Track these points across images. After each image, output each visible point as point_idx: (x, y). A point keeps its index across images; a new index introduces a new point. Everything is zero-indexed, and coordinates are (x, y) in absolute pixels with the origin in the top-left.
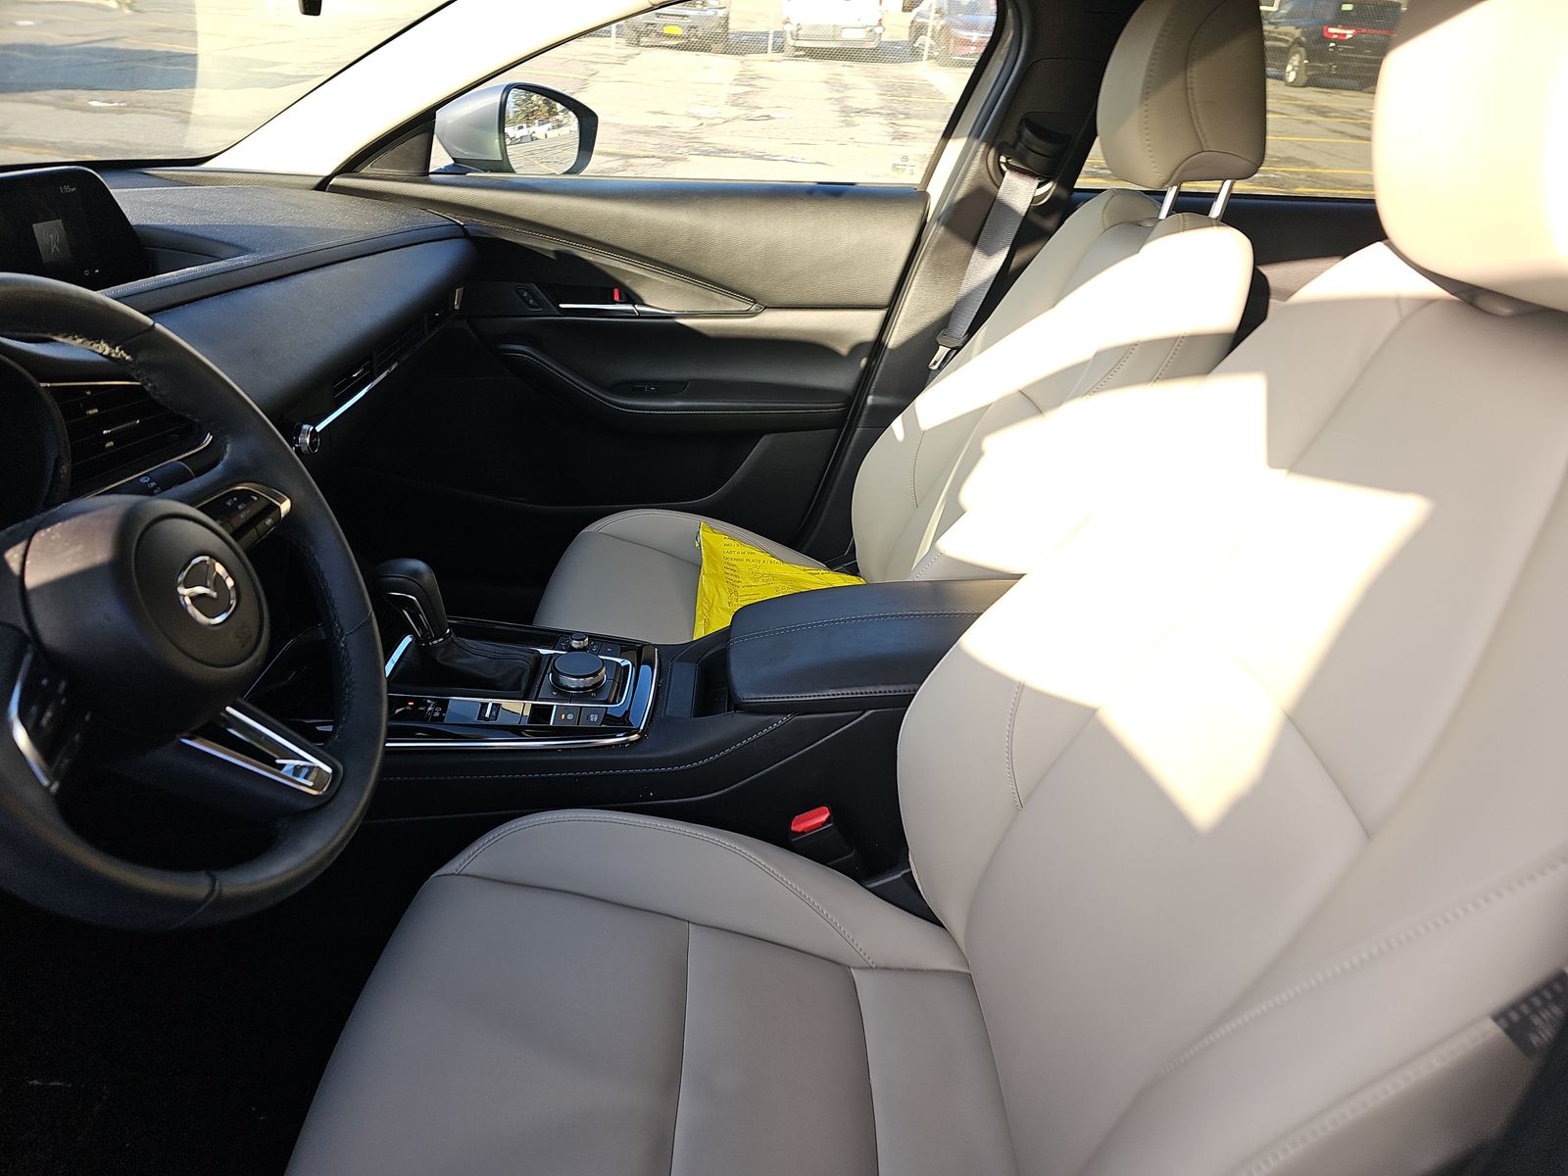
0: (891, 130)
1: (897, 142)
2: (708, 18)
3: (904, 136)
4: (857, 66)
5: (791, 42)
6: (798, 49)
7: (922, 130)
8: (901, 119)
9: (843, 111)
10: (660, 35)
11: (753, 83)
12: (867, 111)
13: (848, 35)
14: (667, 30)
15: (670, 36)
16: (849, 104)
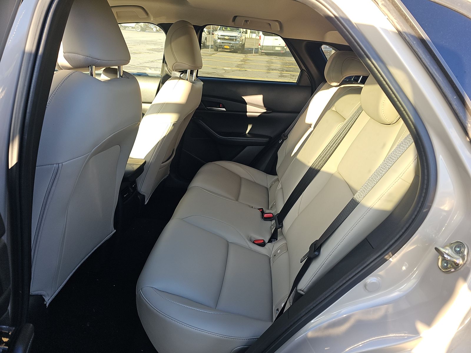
0: (280, 75)
1: (280, 78)
2: (237, 44)
3: (283, 76)
4: (278, 57)
5: (260, 51)
6: (262, 52)
7: (289, 75)
8: (284, 72)
9: (268, 69)
10: (223, 48)
11: (246, 61)
12: (275, 70)
13: (277, 49)
14: (225, 47)
15: (226, 49)
16: (271, 67)
